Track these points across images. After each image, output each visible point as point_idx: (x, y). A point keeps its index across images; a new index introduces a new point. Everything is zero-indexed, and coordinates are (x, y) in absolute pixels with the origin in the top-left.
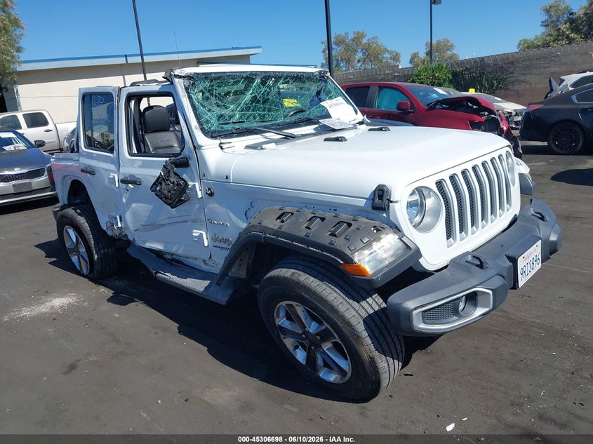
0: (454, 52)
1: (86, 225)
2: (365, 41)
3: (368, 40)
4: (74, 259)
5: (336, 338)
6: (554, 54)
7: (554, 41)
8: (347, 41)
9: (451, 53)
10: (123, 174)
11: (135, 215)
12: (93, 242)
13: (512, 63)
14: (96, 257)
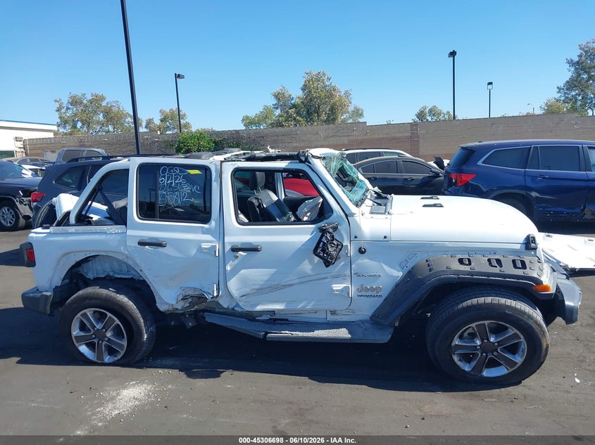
0: (188, 121)
1: (131, 303)
2: (104, 104)
3: (107, 103)
4: (83, 349)
5: (520, 338)
6: (294, 133)
7: (285, 121)
8: (85, 102)
9: (185, 122)
10: (230, 243)
11: (244, 281)
12: (142, 321)
13: (263, 137)
14: (145, 337)
